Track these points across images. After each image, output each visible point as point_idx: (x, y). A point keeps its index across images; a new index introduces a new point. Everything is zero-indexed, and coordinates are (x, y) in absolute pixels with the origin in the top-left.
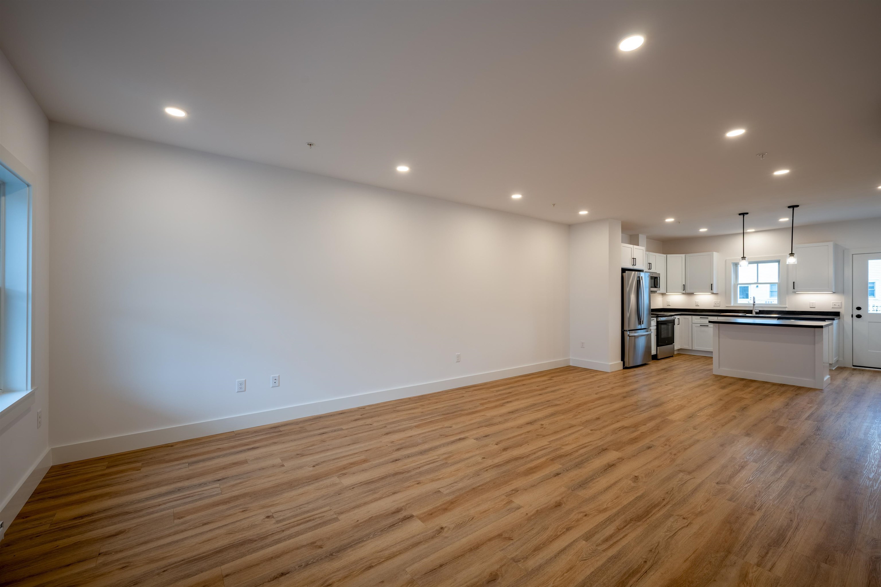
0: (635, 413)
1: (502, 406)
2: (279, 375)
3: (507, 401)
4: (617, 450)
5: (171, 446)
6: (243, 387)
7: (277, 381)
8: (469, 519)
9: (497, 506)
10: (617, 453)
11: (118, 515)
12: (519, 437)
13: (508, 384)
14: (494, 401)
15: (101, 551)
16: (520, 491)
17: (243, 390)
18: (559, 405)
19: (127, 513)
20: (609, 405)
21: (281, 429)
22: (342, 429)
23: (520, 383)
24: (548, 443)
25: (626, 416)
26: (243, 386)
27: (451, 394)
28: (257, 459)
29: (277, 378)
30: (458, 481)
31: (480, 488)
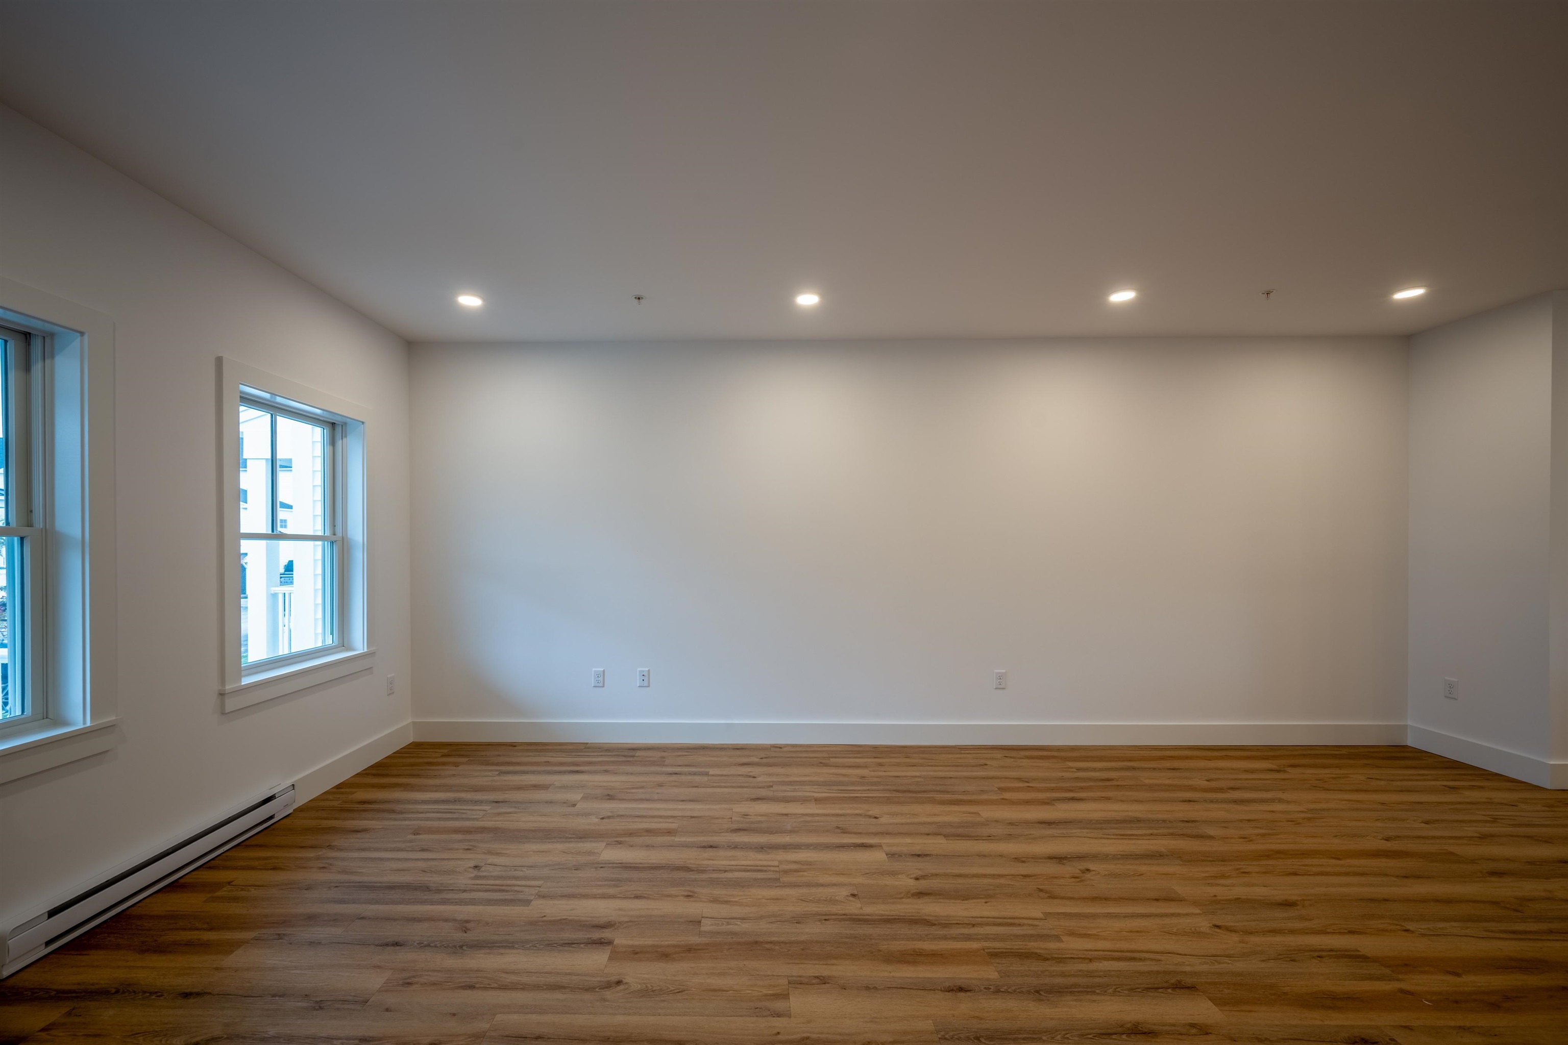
0: (1467, 928)
1: (1047, 804)
2: (649, 670)
3: (1073, 797)
4: (1220, 1002)
5: (513, 745)
6: (601, 681)
7: (646, 679)
8: (673, 990)
9: (750, 992)
10: (1215, 1009)
11: (383, 811)
12: (990, 881)
13: (1130, 760)
14: (1039, 790)
15: (333, 844)
16: (830, 985)
17: (601, 684)
18: (1212, 838)
19: (393, 811)
20: (1394, 879)
21: (638, 753)
22: (707, 774)
23: (1168, 764)
24: (1041, 916)
25: (1410, 926)
26: (601, 679)
27: (965, 755)
28: (564, 787)
29: (646, 674)
30: (750, 917)
31: (767, 946)
